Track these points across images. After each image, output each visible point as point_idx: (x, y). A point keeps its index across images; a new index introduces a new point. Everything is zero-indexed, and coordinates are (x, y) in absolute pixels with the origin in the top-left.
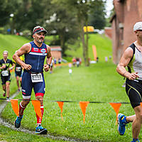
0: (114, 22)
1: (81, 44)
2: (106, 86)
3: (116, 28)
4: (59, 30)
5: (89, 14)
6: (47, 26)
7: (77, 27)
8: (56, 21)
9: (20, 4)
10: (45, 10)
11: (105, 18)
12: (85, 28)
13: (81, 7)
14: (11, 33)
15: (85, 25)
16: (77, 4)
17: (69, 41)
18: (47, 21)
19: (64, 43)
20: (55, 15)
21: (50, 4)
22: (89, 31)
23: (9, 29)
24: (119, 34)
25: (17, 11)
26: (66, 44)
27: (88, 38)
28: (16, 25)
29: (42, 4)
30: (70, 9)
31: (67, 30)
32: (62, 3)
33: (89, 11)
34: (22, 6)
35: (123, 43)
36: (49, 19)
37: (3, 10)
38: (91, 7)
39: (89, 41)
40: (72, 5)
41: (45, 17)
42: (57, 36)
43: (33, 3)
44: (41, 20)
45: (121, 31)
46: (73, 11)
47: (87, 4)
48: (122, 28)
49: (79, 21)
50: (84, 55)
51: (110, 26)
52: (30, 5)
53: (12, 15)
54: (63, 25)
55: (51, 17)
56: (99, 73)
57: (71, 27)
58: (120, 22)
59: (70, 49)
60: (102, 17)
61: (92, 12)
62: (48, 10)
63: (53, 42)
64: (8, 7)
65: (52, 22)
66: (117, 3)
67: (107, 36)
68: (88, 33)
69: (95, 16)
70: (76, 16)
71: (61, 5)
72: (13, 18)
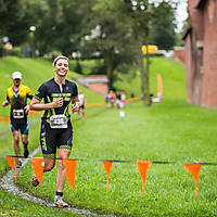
0: (188, 38)
1: (138, 73)
2: (176, 137)
3: (192, 48)
4: (105, 50)
5: (151, 27)
6: (86, 45)
7: (132, 47)
8: (101, 37)
9: (46, 11)
10: (84, 21)
11: (174, 34)
12: (144, 48)
13: (139, 16)
14: (30, 55)
15: (144, 44)
16: (132, 11)
17: (120, 67)
18: (87, 38)
19: (112, 71)
20: (98, 28)
21: (91, 11)
22: (150, 52)
23: (29, 49)
24: (197, 58)
25: (40, 21)
26: (115, 72)
27: (149, 63)
28: (39, 44)
29: (79, 12)
30: (122, 19)
31: (117, 52)
32: (108, 9)
33: (150, 22)
34: (47, 15)
35: (202, 72)
36: (90, 34)
37: (19, 20)
38: (153, 16)
39: (151, 67)
40: (124, 12)
41: (83, 31)
42: (102, 61)
43: (64, 10)
44: (77, 36)
45: (199, 52)
46: (126, 23)
47: (148, 11)
48: (201, 49)
49: (136, 38)
50: (143, 89)
51: (182, 46)
52: (61, 14)
53: (33, 28)
54: (110, 43)
55: (93, 31)
56: (167, 117)
57: (123, 46)
58: (197, 39)
59: (121, 80)
60: (170, 32)
61: (155, 23)
62: (89, 20)
63: (95, 68)
64: (27, 16)
65: (95, 39)
66: (193, 11)
67: (177, 60)
68: (149, 55)
69: (159, 30)
70: (131, 30)
71: (108, 13)
72: (35, 32)
